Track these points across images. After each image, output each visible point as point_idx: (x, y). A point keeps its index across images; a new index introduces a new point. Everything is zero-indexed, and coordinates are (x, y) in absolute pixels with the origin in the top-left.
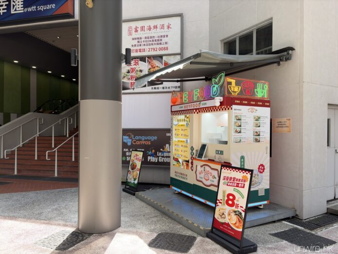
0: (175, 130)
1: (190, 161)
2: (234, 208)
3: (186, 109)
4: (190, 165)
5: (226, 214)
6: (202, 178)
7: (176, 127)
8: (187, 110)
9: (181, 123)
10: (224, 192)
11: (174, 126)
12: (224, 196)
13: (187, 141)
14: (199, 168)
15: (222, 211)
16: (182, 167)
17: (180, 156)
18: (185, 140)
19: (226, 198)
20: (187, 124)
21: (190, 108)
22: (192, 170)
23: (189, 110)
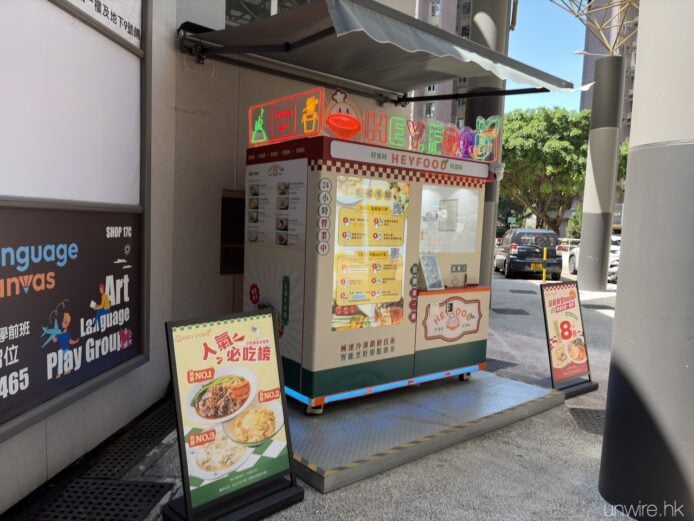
0: (345, 220)
1: (408, 300)
2: (573, 338)
3: (399, 165)
4: (407, 310)
5: (566, 352)
6: (442, 329)
7: (349, 214)
8: (400, 170)
9: (374, 202)
10: (555, 324)
11: (338, 208)
12: (557, 330)
13: (395, 252)
14: (435, 310)
15: (560, 352)
16: (374, 325)
17: (368, 296)
18: (388, 250)
19: (560, 331)
20: (399, 208)
21: (414, 166)
22: (414, 321)
23: (408, 170)
